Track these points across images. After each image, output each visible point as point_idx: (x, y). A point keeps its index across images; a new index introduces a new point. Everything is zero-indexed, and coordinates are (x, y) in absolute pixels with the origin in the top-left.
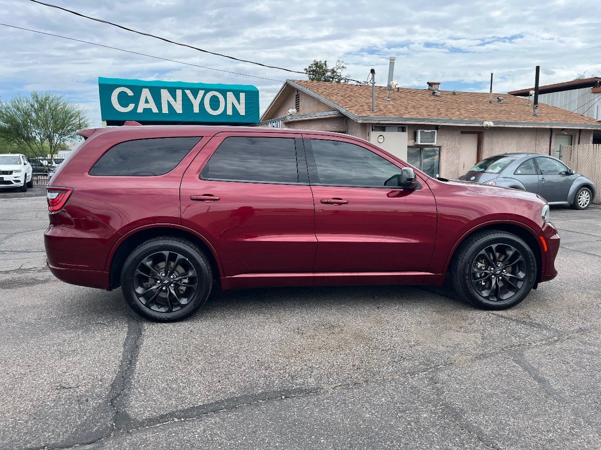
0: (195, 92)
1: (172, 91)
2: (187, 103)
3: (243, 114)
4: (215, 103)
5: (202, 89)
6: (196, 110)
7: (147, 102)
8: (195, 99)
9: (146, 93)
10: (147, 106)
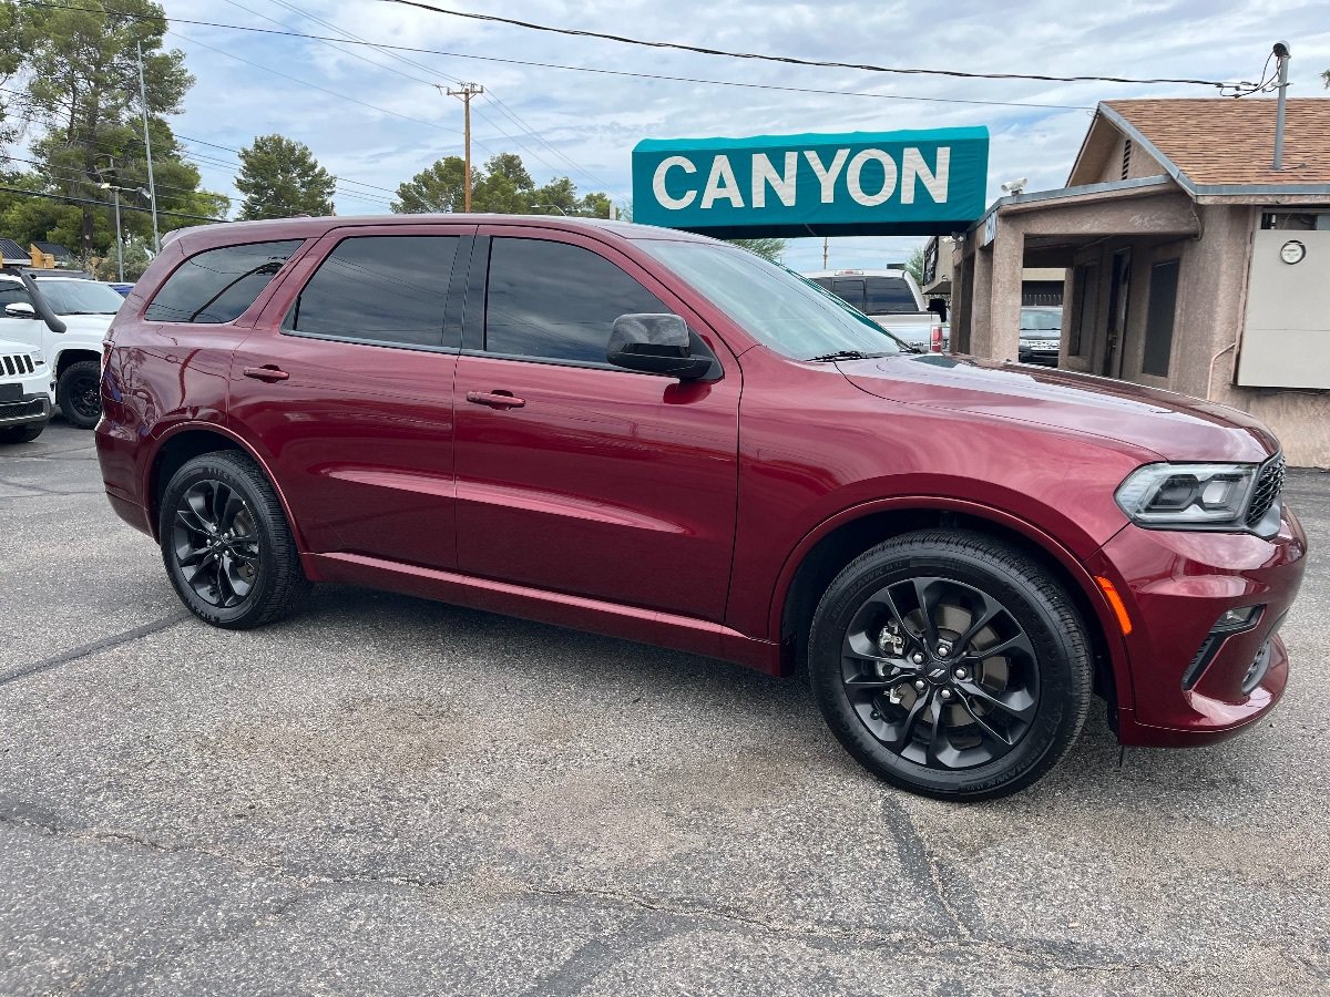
0: (827, 154)
1: (776, 155)
2: (807, 182)
3: (943, 200)
4: (872, 177)
5: (844, 147)
6: (827, 196)
7: (721, 184)
8: (827, 171)
9: (721, 165)
10: (722, 193)
